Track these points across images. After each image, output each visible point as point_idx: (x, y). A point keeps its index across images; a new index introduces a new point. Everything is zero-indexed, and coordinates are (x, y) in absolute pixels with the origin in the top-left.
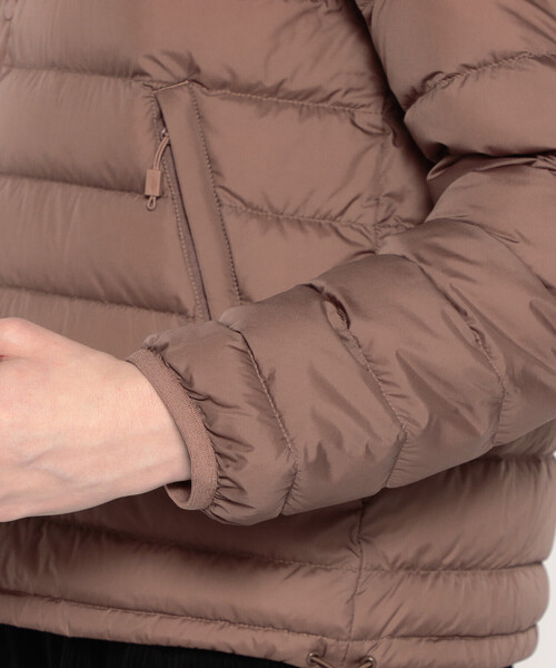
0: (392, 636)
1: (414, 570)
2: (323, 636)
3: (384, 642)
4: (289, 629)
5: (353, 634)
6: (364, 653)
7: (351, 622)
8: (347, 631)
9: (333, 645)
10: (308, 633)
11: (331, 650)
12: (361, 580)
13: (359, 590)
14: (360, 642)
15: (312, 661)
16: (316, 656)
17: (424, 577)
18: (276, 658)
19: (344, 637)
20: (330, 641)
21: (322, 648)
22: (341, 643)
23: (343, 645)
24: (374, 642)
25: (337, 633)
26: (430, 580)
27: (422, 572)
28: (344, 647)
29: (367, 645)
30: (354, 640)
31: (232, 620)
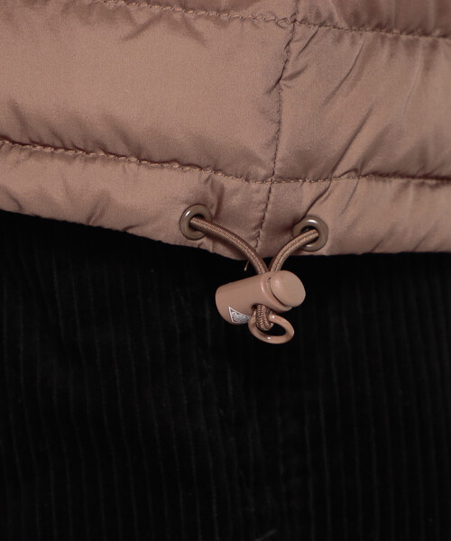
0: (357, 171)
1: (390, 31)
2: (216, 170)
3: (341, 187)
4: (142, 156)
5: (279, 165)
6: (302, 210)
7: (276, 138)
8: (265, 156)
9: (236, 191)
10: (183, 165)
11: (233, 202)
12: (295, 47)
13: (290, 71)
14: (293, 184)
15: (193, 228)
16: (200, 216)
17: (411, 46)
18: (111, 221)
19: (262, 172)
20: (230, 183)
21: (213, 199)
22: (254, 186)
23: (257, 190)
24: (323, 185)
25: (242, 166)
26: (420, 56)
27: (404, 37)
28: (261, 196)
29: (308, 190)
30: (282, 179)
31: (16, 136)
